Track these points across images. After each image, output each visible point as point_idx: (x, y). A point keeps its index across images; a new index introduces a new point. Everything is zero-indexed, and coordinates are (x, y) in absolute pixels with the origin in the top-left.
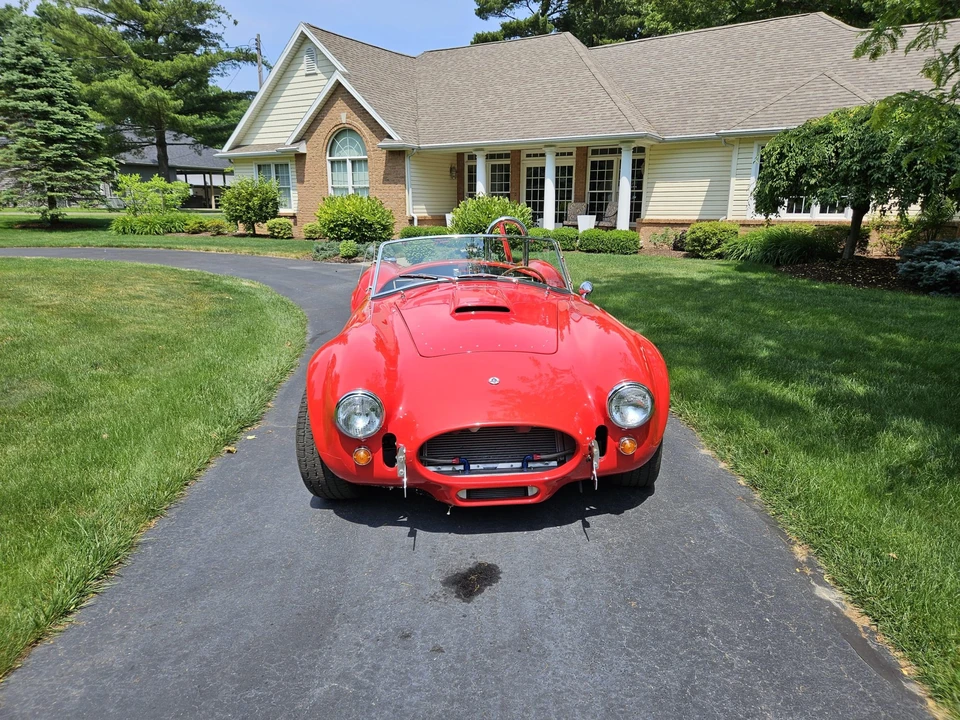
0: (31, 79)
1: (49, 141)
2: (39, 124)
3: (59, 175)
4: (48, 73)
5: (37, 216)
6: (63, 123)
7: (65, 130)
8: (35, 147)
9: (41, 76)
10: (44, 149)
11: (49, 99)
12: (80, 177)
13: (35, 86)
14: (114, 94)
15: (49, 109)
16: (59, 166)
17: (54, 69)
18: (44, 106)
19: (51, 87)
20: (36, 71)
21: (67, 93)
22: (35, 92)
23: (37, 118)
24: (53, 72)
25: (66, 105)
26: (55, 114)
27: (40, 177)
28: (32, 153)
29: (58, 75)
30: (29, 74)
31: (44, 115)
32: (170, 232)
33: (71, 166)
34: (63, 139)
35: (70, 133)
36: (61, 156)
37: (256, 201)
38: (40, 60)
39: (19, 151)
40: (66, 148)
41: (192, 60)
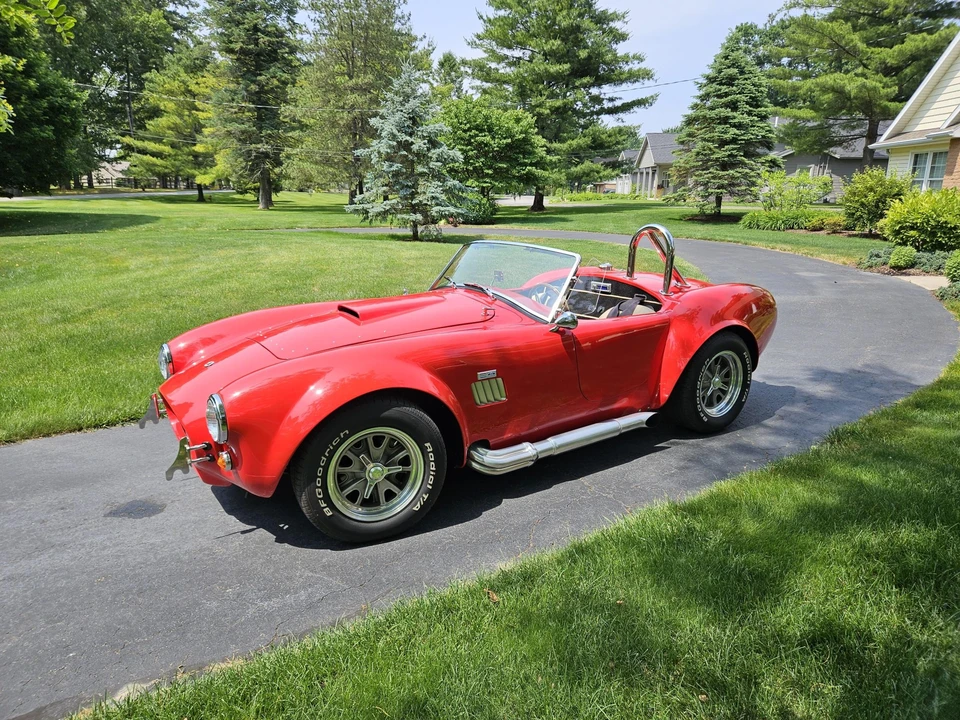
0: (725, 89)
1: (723, 143)
2: (720, 128)
3: (722, 173)
4: (740, 82)
5: (696, 210)
6: (739, 126)
7: (737, 132)
8: (710, 149)
9: (733, 85)
10: (717, 150)
11: (734, 106)
12: (739, 175)
13: (726, 95)
14: (825, 89)
15: (730, 114)
16: (724, 166)
17: (746, 76)
18: (728, 112)
19: (739, 93)
20: (730, 81)
21: (751, 97)
22: (723, 100)
23: (720, 124)
24: (746, 79)
25: (748, 108)
26: (734, 118)
27: (706, 176)
28: (705, 155)
29: (748, 82)
30: (723, 84)
31: (725, 120)
32: (793, 228)
33: (733, 165)
34: (734, 141)
35: (742, 135)
36: (729, 156)
37: (871, 197)
38: (736, 70)
39: (698, 154)
40: (733, 149)
41: (924, 39)
